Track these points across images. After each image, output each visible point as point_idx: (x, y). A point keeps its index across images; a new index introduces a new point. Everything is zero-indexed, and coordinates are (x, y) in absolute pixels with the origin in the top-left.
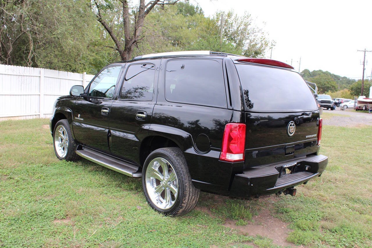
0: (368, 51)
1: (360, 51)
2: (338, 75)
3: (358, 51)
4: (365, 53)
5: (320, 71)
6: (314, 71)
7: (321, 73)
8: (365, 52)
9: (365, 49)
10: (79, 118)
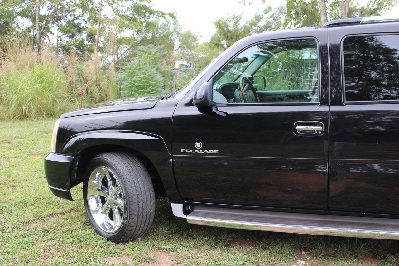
10: (199, 150)
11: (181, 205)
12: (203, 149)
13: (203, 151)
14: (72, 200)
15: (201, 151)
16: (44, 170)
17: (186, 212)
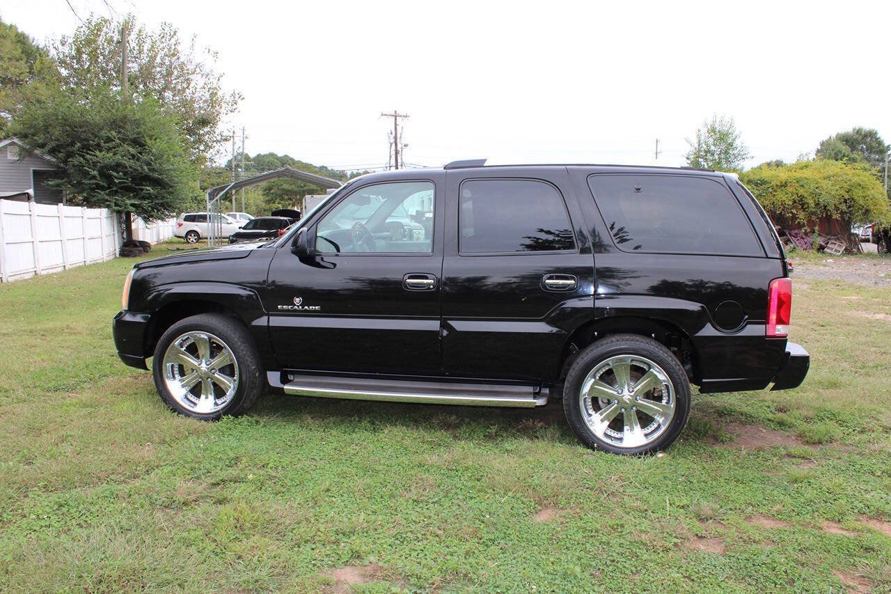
0: (401, 116)
1: (385, 115)
2: (310, 163)
3: (382, 115)
4: (396, 119)
5: (272, 155)
6: (259, 156)
7: (275, 160)
8: (396, 117)
9: (396, 112)
10: (298, 306)
11: (279, 373)
12: (303, 305)
13: (303, 308)
14: (147, 369)
15: (300, 307)
16: (112, 336)
17: (285, 380)
